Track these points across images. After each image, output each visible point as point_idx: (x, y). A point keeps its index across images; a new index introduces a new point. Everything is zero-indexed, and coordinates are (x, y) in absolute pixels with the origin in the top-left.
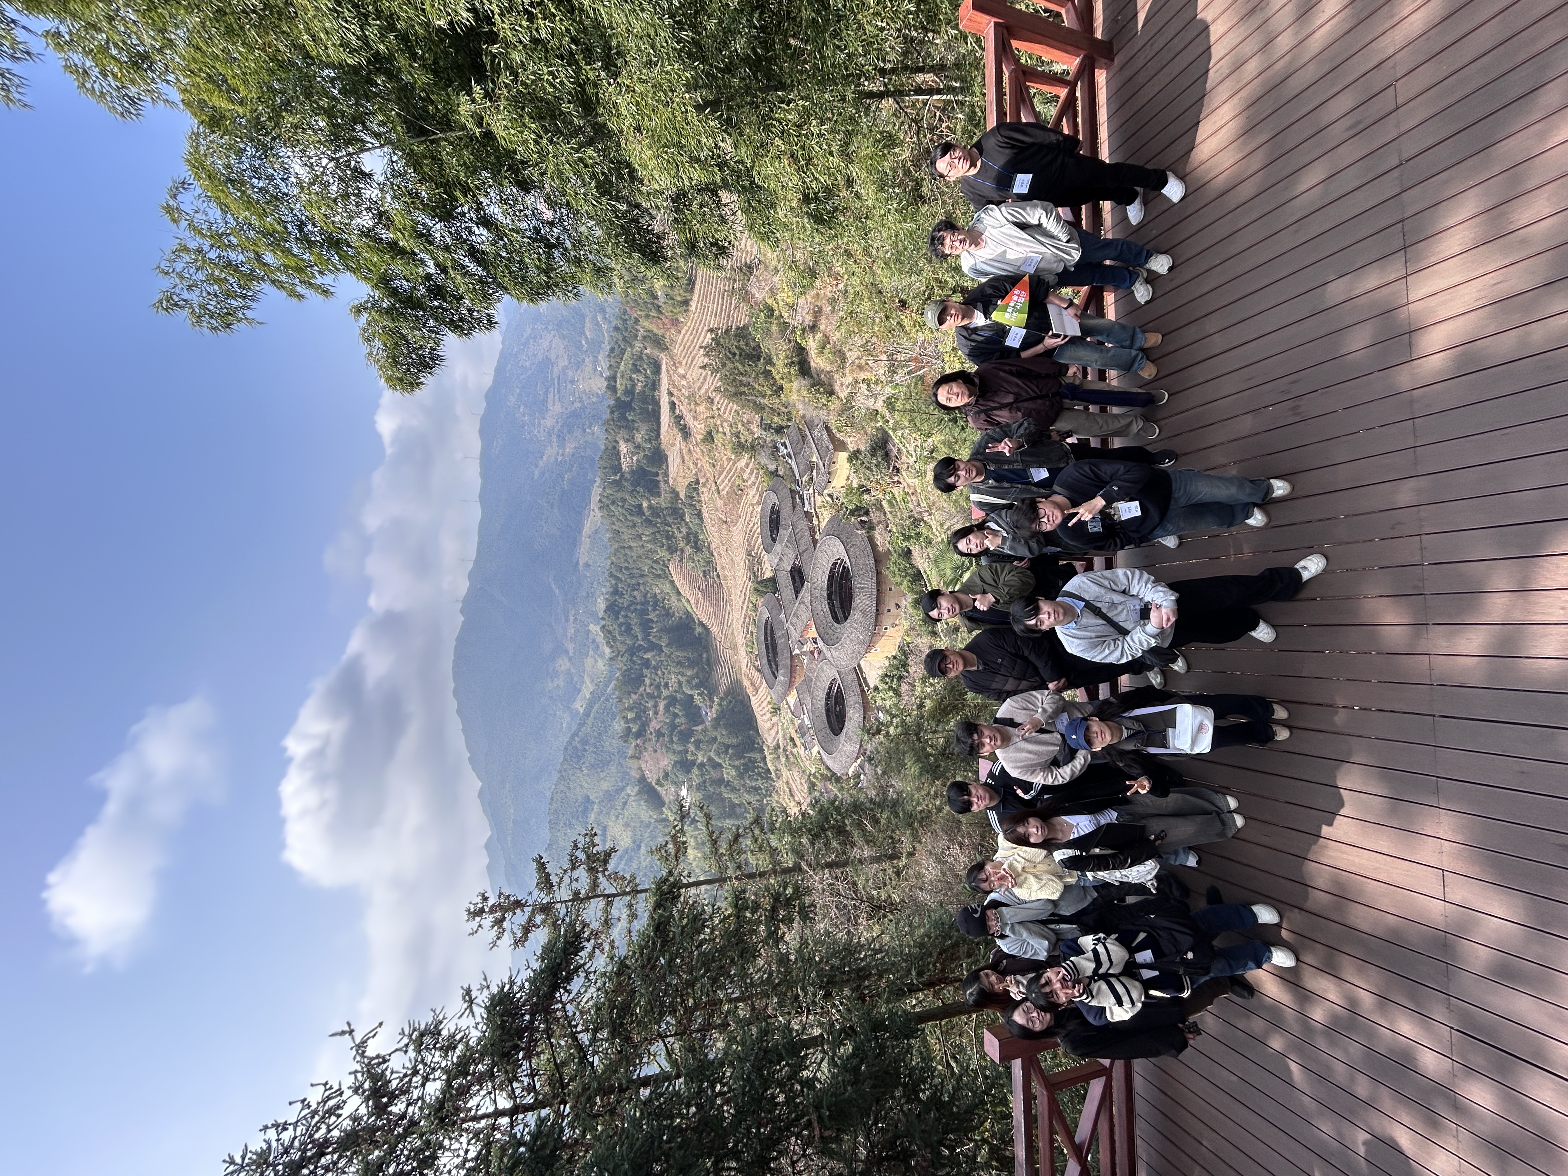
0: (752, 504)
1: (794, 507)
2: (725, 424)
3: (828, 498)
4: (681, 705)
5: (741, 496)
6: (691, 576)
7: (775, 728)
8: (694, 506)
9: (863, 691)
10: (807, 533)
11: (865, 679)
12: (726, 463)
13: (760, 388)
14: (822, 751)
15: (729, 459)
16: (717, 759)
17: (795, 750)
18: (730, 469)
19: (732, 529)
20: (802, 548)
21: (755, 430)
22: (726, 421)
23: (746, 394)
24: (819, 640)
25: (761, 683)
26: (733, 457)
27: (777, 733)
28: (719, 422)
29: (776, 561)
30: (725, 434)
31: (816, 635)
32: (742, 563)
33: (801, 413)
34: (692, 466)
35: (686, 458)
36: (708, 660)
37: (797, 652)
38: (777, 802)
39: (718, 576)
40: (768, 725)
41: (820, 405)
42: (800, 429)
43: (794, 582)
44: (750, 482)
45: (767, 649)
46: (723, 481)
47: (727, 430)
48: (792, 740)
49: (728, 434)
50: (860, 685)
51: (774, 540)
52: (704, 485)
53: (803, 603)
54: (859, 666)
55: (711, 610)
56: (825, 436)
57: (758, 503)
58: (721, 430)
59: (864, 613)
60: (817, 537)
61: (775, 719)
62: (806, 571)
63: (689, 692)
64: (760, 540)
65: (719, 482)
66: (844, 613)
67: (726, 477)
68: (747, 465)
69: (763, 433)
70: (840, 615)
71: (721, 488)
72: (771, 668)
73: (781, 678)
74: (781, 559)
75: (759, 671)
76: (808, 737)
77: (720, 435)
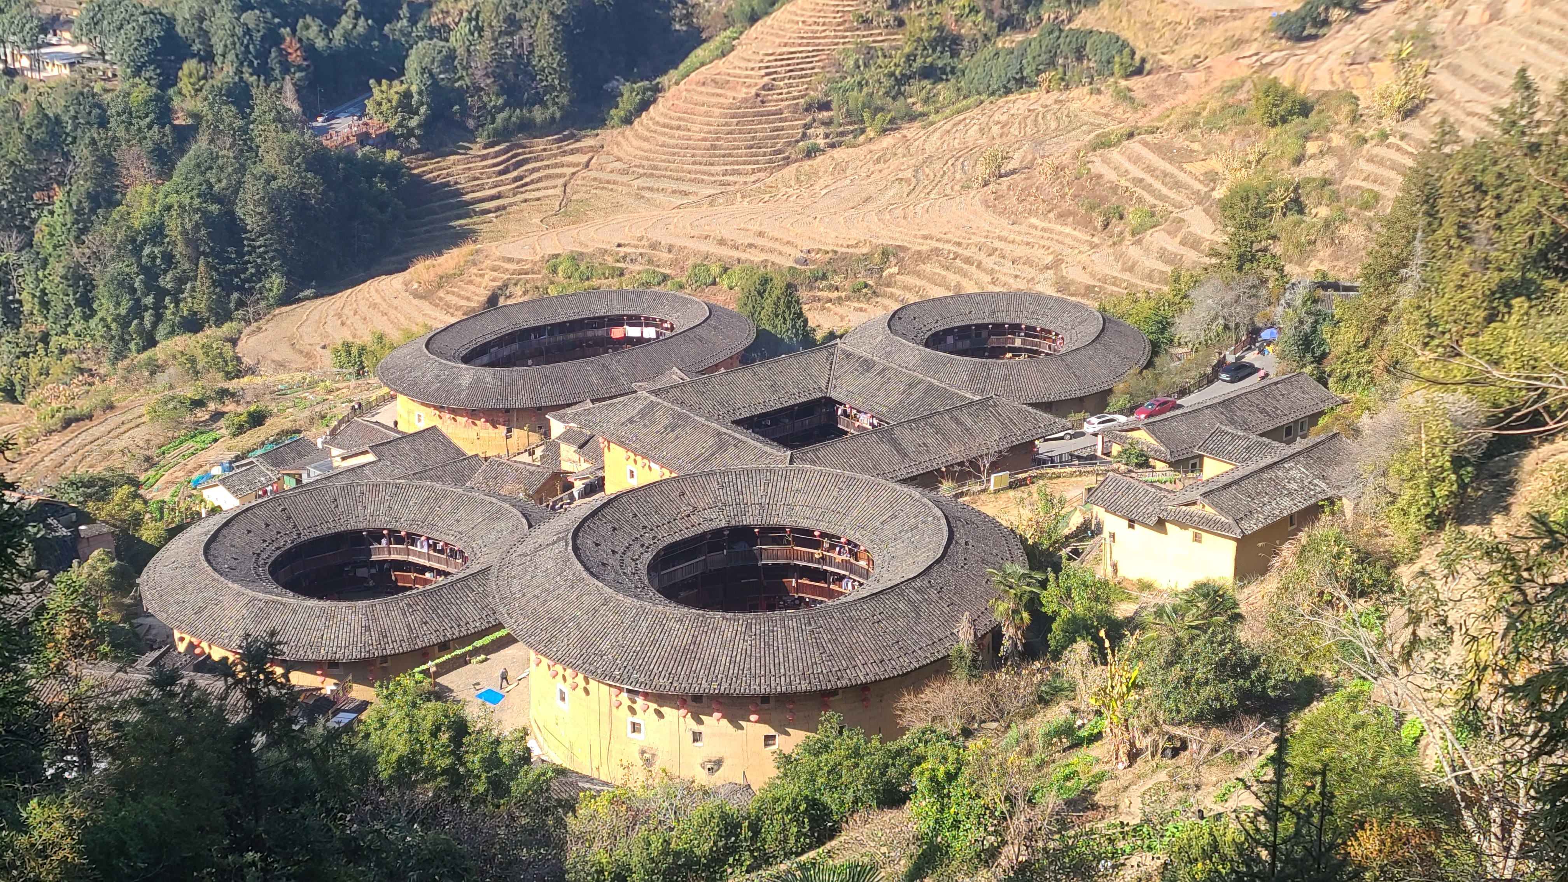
0: (1056, 264)
1: (1047, 407)
2: (1330, 163)
3: (1076, 521)
4: (366, 38)
5: (1086, 223)
6: (807, 60)
7: (300, 361)
8: (1051, 64)
9: (424, 654)
10: (956, 453)
11: (462, 661)
12: (1198, 168)
13: (1453, 277)
14: (218, 520)
15: (1212, 178)
16: (184, 164)
17: (223, 429)
18: (1177, 185)
19: (976, 195)
20: (905, 436)
21: (1314, 265)
22: (1344, 164)
23: (1430, 229)
24: (598, 499)
25: (448, 308)
26: (1220, 193)
27: (281, 365)
28: (1337, 140)
29: (863, 351)
30: (1298, 161)
31: (612, 488)
32: (855, 235)
33: (1365, 421)
34: (1187, 51)
35: (1217, 33)
36: (528, 128)
37: (557, 428)
38: (45, 372)
39: (811, 153)
40: (309, 338)
41: (1393, 484)
42: (1314, 418)
43: (788, 413)
44: (1134, 252)
45: (562, 327)
46: (1136, 160)
47: (1312, 169)
48: (257, 419)
49: (1297, 174)
50: (444, 647)
51: (935, 341)
52: (1125, 96)
53: (722, 445)
54: (508, 641)
55: (697, 130)
56: (1287, 506)
57: (1063, 285)
58: (1312, 147)
59: (687, 652)
60: (947, 488)
61: (327, 360)
62: (827, 450)
63: (412, 64)
64: (937, 292)
65: (1134, 145)
66: (686, 585)
67: (1150, 170)
68: (1193, 243)
69: (1301, 292)
70: (681, 570)
71: (1114, 154)
72: (501, 342)
73: (467, 374)
74: (867, 365)
75: (492, 301)
76: (266, 474)
77: (1293, 150)
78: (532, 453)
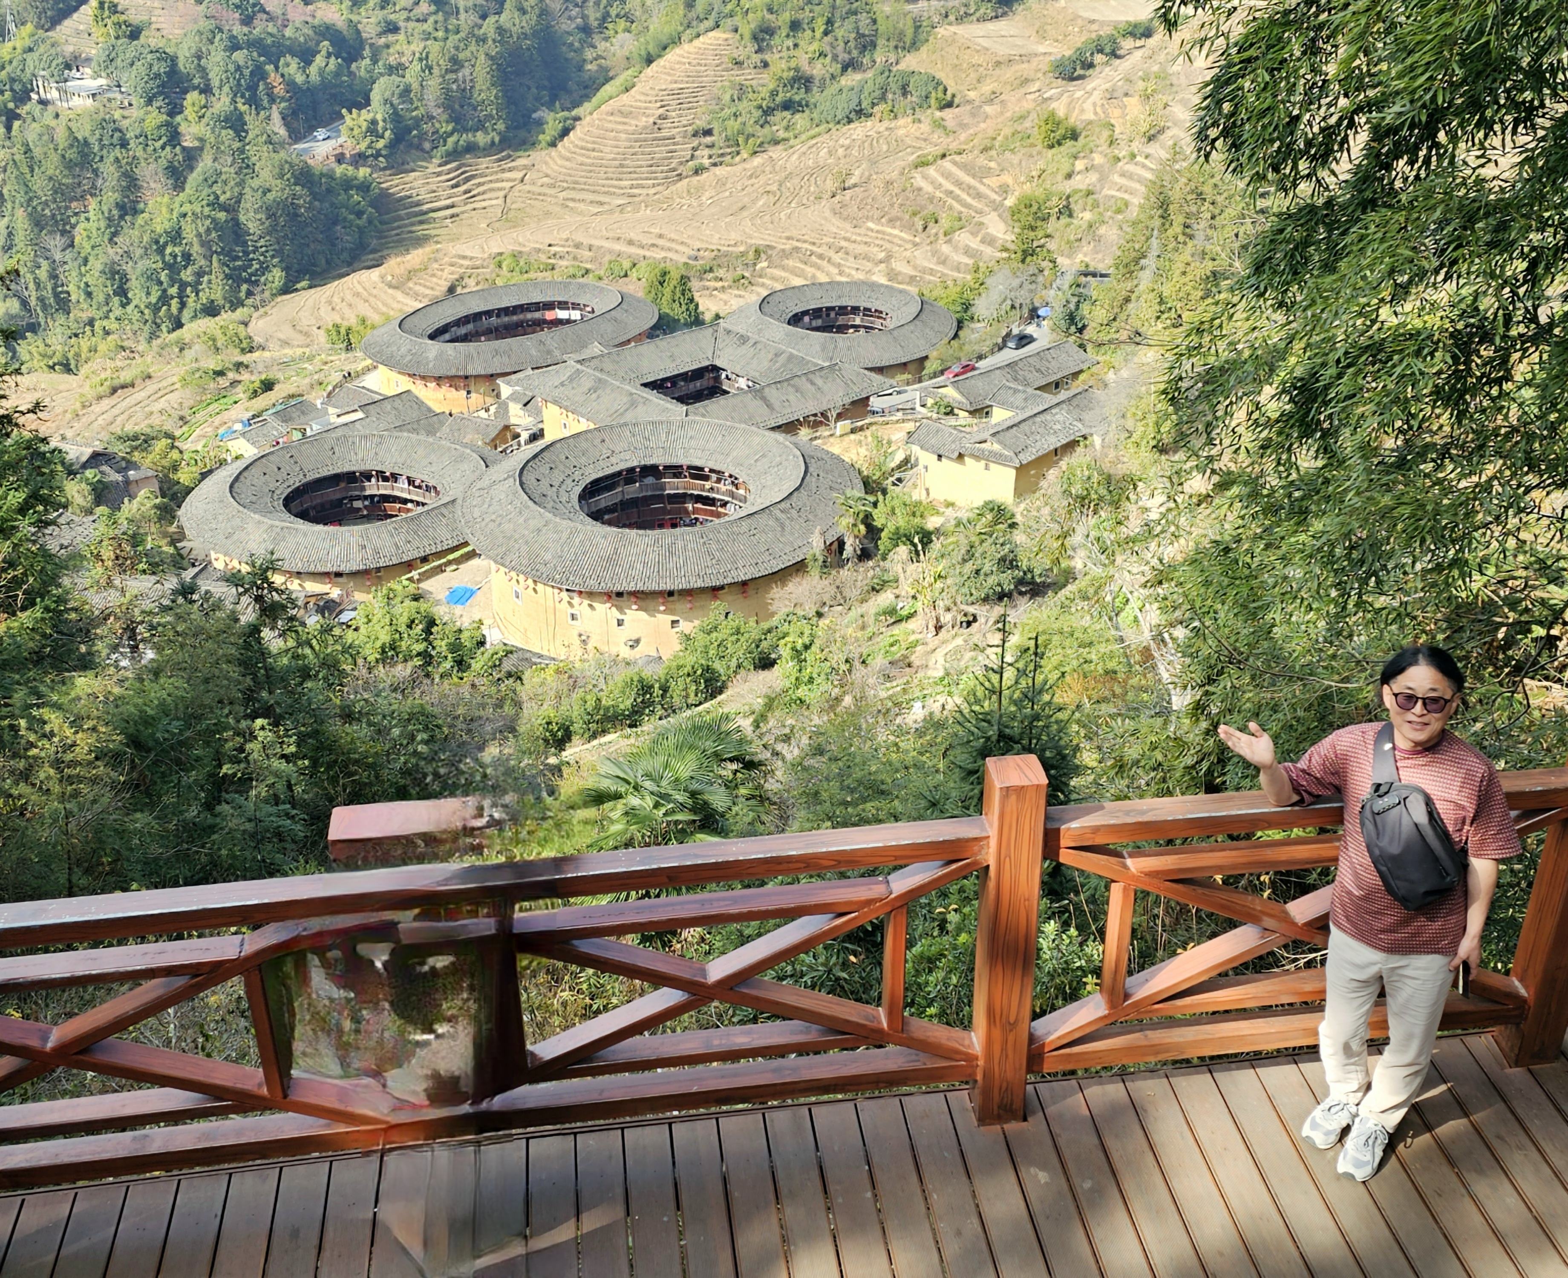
0: (887, 259)
1: (880, 370)
2: (1093, 177)
3: (899, 457)
4: (337, 74)
5: (909, 227)
6: (694, 94)
7: (300, 339)
8: (883, 98)
9: (409, 565)
10: (812, 407)
11: (440, 569)
12: (993, 182)
13: (1179, 267)
14: (240, 465)
15: (1004, 190)
16: (194, 179)
17: (240, 393)
18: (979, 196)
19: (826, 204)
20: (772, 394)
21: (1080, 257)
22: (1103, 179)
23: (1163, 229)
24: (540, 444)
25: (416, 296)
26: (1010, 202)
27: (286, 343)
28: (1098, 159)
29: (741, 329)
30: (1069, 176)
31: (548, 438)
32: (734, 236)
33: (1111, 376)
34: (987, 88)
35: (1009, 74)
36: (471, 148)
37: (506, 390)
38: (93, 350)
39: (697, 171)
40: (306, 320)
41: (1130, 424)
42: (1076, 375)
43: (685, 377)
44: (945, 249)
45: (506, 311)
46: (947, 176)
47: (1080, 182)
48: (268, 386)
49: (1068, 187)
50: (425, 559)
51: (795, 320)
52: (939, 125)
53: (633, 404)
54: (472, 555)
55: (608, 152)
56: (1054, 442)
57: (892, 275)
58: (1080, 165)
59: (611, 560)
60: (804, 433)
61: (322, 337)
62: (714, 405)
63: (376, 96)
64: (798, 282)
65: (946, 164)
66: (609, 510)
67: (959, 184)
68: (989, 241)
69: (1069, 279)
70: (605, 500)
71: (931, 171)
72: (458, 323)
73: (434, 348)
74: (743, 339)
75: (451, 290)
76: (276, 428)
77: (1066, 168)
78: (487, 410)
